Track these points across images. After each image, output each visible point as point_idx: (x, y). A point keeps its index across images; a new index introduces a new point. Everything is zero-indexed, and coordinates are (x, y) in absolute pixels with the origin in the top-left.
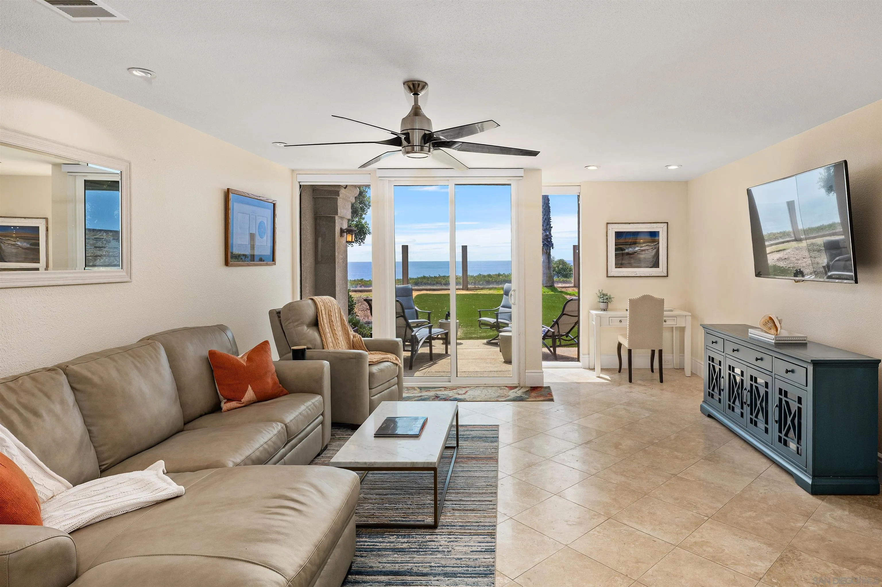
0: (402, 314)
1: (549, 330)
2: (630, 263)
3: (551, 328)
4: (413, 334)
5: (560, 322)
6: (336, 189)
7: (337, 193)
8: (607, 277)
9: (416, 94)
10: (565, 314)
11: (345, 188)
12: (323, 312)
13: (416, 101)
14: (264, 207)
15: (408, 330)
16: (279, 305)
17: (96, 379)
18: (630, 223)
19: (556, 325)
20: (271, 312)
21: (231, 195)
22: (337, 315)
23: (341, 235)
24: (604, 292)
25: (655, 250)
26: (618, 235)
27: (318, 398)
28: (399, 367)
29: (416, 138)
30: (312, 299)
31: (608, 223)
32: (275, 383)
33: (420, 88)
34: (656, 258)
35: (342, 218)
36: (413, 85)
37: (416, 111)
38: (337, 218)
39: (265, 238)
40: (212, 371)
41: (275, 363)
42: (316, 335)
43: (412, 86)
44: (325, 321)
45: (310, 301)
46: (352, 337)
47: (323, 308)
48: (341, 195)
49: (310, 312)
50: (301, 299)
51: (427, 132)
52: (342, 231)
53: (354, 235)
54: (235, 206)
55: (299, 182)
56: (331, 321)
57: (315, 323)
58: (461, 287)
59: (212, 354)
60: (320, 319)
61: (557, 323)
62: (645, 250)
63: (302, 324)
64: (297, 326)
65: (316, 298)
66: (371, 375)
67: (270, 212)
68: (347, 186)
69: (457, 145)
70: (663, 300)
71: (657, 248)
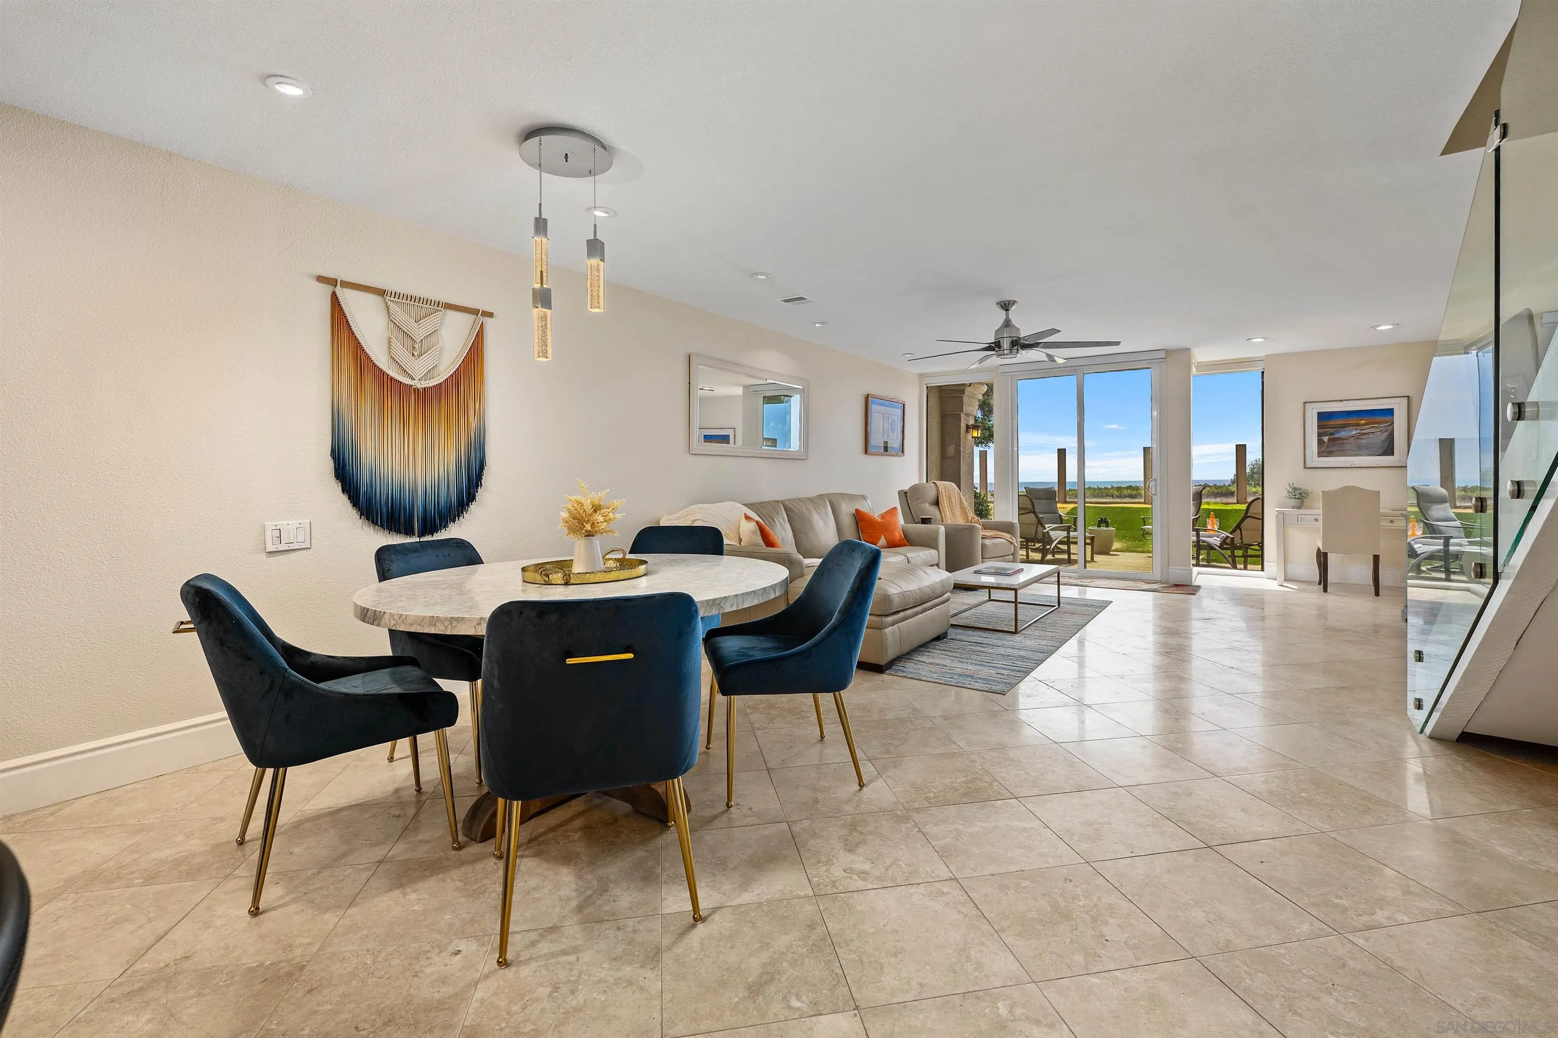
0: (1032, 510)
1: (1228, 537)
2: (1343, 450)
3: (1231, 533)
4: (1045, 531)
5: (1243, 526)
6: (962, 388)
7: (963, 392)
8: (1305, 468)
9: (1007, 310)
10: (1249, 517)
11: (969, 386)
12: (944, 494)
13: (1007, 315)
14: (895, 407)
15: (1039, 527)
16: (906, 488)
17: (796, 511)
18: (1341, 401)
19: (1238, 531)
20: (899, 492)
21: (870, 399)
22: (957, 498)
23: (967, 431)
24: (1295, 486)
25: (1386, 434)
26: (1322, 416)
27: (933, 552)
28: (1014, 545)
29: (1006, 344)
30: (934, 483)
31: (1305, 403)
32: (901, 537)
33: (1010, 306)
34: (1388, 443)
35: (968, 415)
36: (1005, 304)
37: (1007, 324)
38: (962, 415)
39: (896, 434)
40: (857, 523)
41: (902, 525)
42: (937, 512)
43: (1003, 305)
44: (945, 501)
45: (933, 484)
46: (970, 518)
47: (943, 491)
48: (966, 394)
49: (932, 494)
50: (927, 482)
51: (1014, 339)
52: (968, 427)
53: (980, 431)
54: (875, 408)
55: (926, 384)
56: (950, 502)
57: (937, 503)
58: (1143, 501)
59: (857, 511)
60: (941, 500)
61: (1238, 527)
62: (1368, 433)
63: (925, 501)
64: (921, 503)
65: (938, 483)
66: (983, 546)
67: (899, 412)
68: (971, 384)
69: (1041, 346)
70: (1378, 493)
71: (1390, 431)
